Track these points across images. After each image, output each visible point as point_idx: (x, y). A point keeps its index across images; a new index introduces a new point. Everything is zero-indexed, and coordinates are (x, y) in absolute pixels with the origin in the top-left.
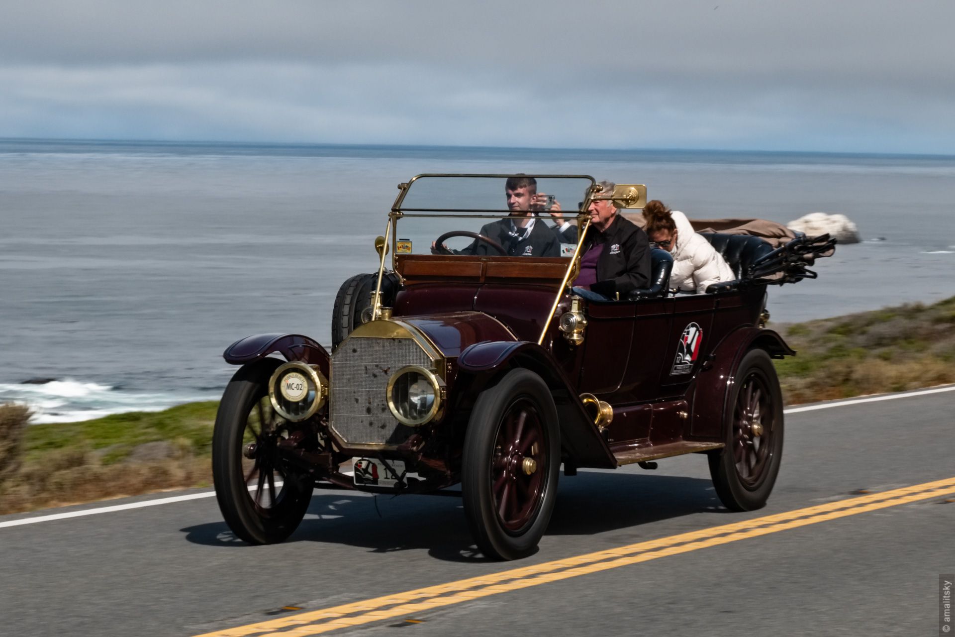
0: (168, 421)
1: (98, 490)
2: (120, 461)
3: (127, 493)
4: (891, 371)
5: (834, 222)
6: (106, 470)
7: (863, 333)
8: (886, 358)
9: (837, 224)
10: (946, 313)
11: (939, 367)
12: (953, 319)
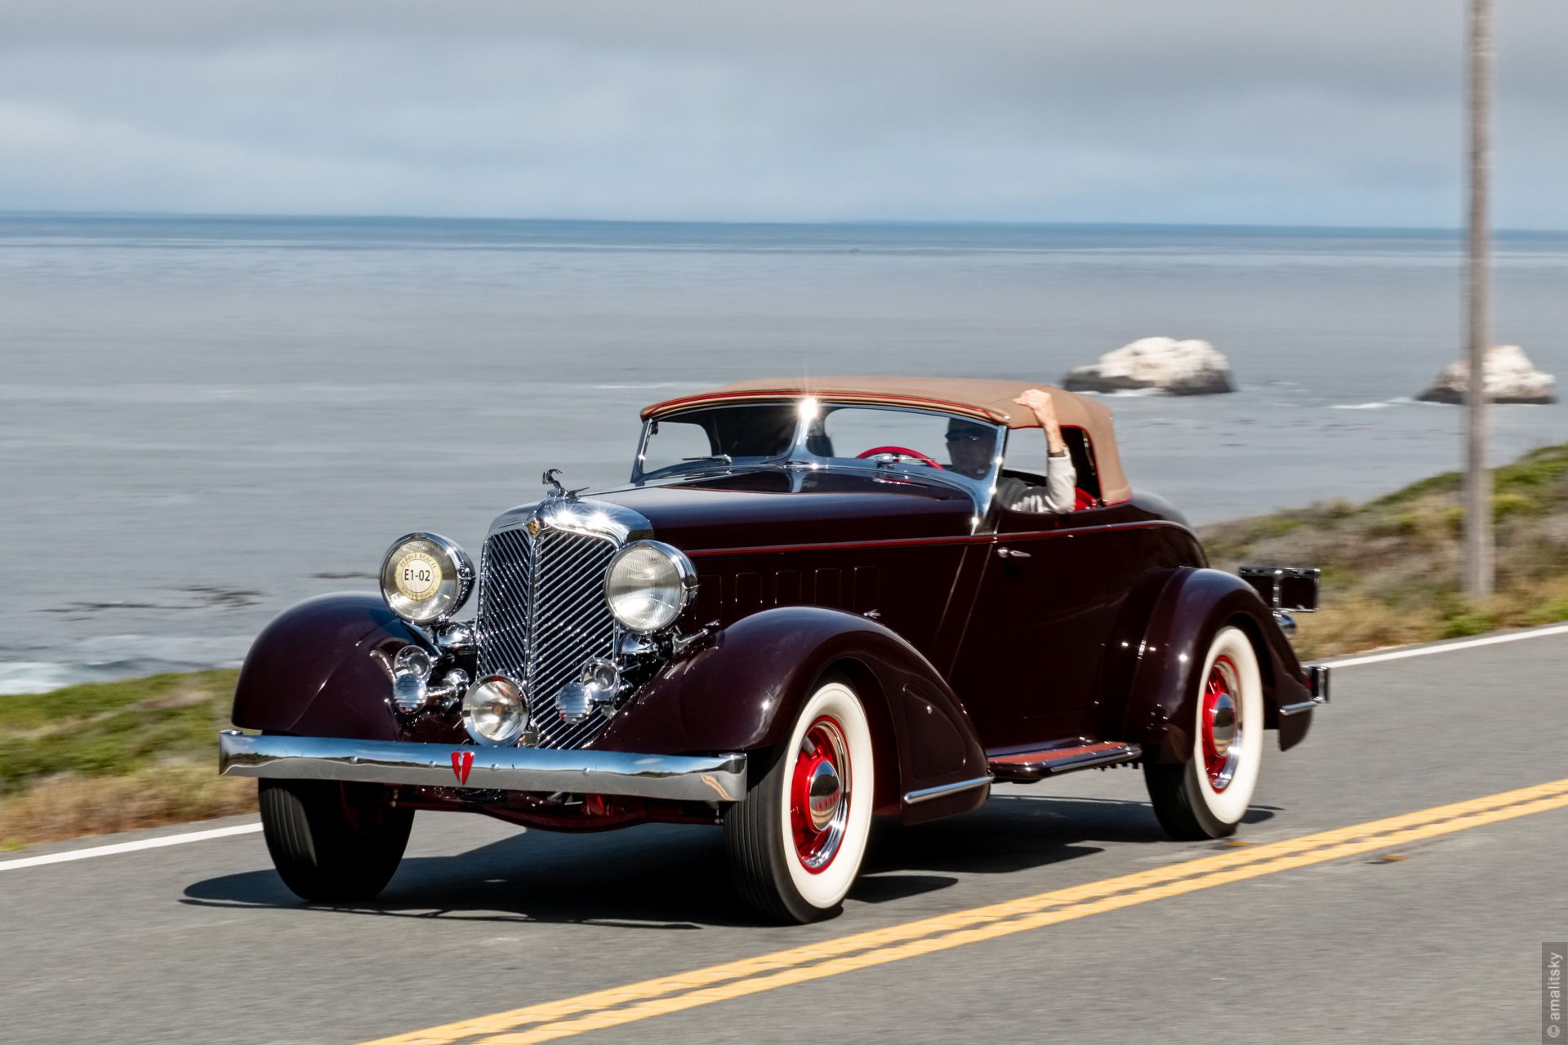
5: (1187, 353)
9: (1191, 358)
10: (1389, 518)
11: (1375, 616)
12: (1406, 529)
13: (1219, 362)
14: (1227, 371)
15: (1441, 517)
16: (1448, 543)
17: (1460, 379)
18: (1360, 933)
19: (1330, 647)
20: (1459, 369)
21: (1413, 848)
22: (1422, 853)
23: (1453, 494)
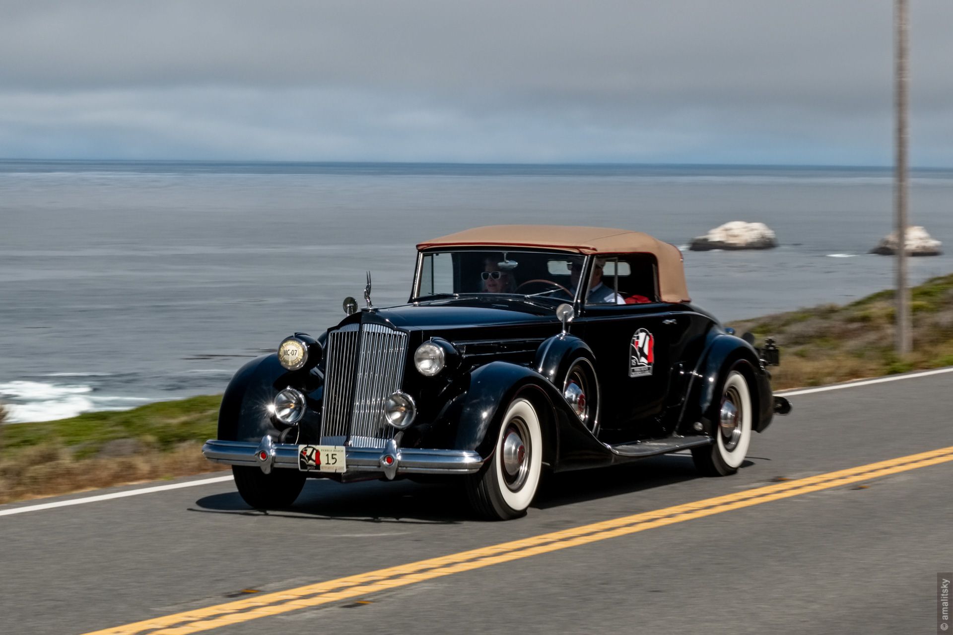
0: (135, 420)
1: (70, 483)
2: (89, 457)
3: (97, 486)
4: (807, 367)
5: (752, 230)
6: (76, 465)
7: (780, 332)
8: (802, 355)
9: (756, 232)
10: (858, 313)
11: (851, 363)
12: (865, 319)
13: (769, 233)
14: (774, 239)
15: (884, 312)
16: (888, 326)
17: (893, 243)
18: (846, 525)
19: (829, 379)
20: (892, 237)
21: (874, 481)
22: (877, 484)
23: (890, 301)
